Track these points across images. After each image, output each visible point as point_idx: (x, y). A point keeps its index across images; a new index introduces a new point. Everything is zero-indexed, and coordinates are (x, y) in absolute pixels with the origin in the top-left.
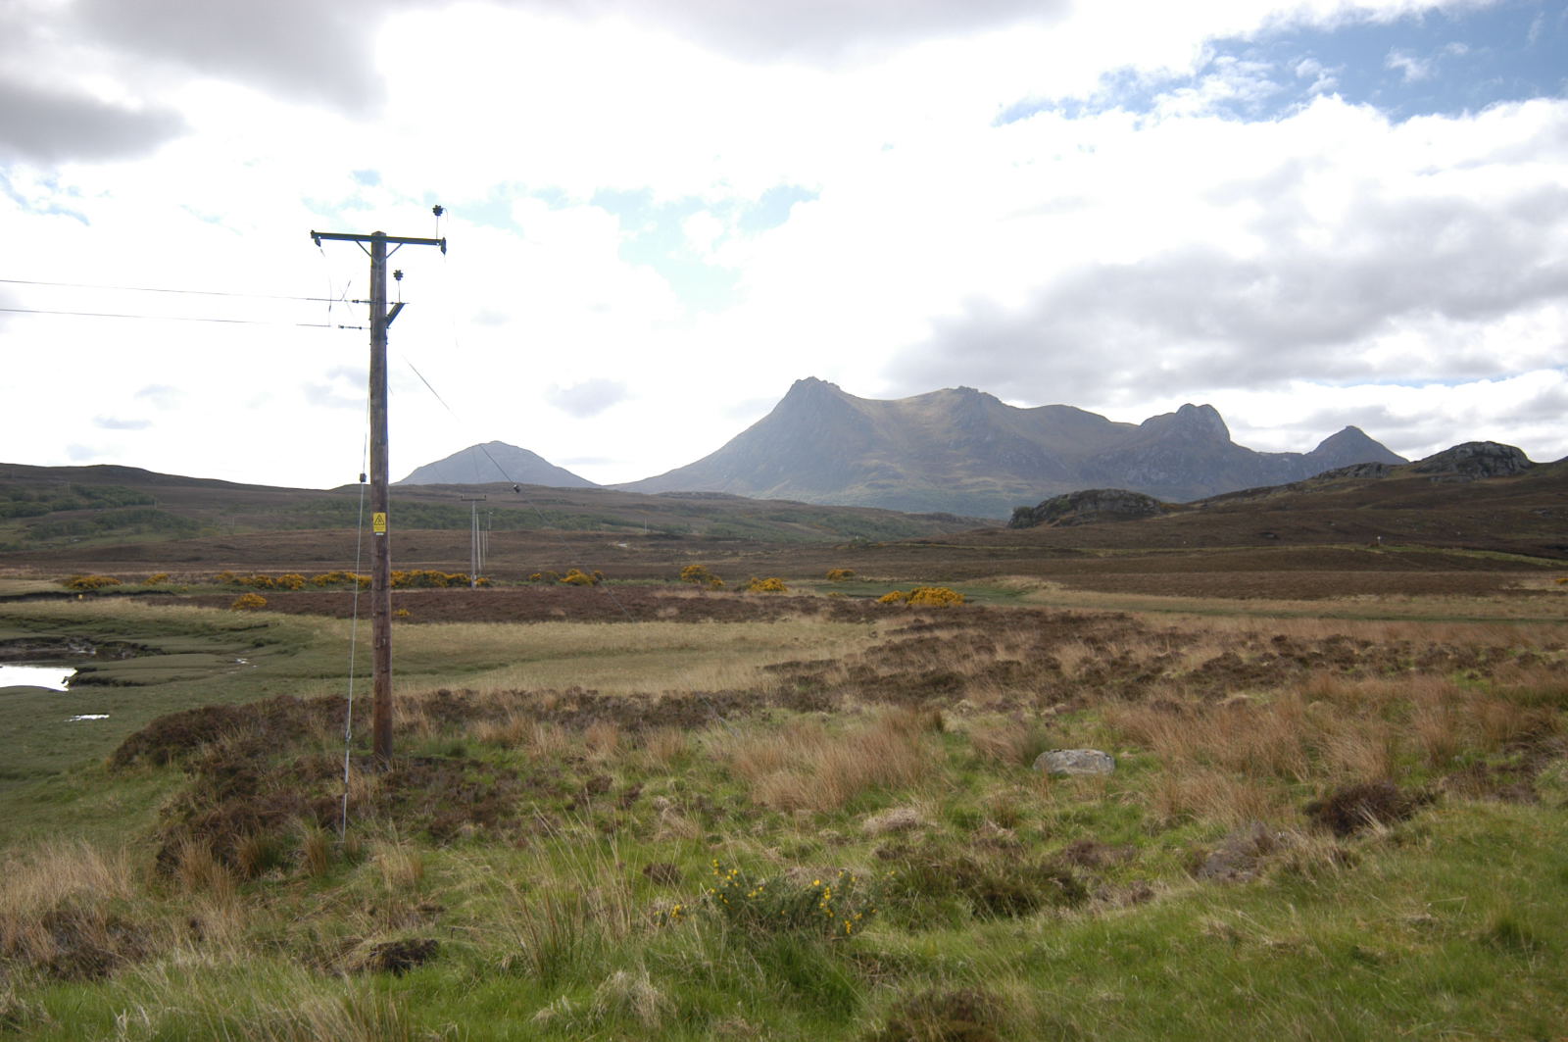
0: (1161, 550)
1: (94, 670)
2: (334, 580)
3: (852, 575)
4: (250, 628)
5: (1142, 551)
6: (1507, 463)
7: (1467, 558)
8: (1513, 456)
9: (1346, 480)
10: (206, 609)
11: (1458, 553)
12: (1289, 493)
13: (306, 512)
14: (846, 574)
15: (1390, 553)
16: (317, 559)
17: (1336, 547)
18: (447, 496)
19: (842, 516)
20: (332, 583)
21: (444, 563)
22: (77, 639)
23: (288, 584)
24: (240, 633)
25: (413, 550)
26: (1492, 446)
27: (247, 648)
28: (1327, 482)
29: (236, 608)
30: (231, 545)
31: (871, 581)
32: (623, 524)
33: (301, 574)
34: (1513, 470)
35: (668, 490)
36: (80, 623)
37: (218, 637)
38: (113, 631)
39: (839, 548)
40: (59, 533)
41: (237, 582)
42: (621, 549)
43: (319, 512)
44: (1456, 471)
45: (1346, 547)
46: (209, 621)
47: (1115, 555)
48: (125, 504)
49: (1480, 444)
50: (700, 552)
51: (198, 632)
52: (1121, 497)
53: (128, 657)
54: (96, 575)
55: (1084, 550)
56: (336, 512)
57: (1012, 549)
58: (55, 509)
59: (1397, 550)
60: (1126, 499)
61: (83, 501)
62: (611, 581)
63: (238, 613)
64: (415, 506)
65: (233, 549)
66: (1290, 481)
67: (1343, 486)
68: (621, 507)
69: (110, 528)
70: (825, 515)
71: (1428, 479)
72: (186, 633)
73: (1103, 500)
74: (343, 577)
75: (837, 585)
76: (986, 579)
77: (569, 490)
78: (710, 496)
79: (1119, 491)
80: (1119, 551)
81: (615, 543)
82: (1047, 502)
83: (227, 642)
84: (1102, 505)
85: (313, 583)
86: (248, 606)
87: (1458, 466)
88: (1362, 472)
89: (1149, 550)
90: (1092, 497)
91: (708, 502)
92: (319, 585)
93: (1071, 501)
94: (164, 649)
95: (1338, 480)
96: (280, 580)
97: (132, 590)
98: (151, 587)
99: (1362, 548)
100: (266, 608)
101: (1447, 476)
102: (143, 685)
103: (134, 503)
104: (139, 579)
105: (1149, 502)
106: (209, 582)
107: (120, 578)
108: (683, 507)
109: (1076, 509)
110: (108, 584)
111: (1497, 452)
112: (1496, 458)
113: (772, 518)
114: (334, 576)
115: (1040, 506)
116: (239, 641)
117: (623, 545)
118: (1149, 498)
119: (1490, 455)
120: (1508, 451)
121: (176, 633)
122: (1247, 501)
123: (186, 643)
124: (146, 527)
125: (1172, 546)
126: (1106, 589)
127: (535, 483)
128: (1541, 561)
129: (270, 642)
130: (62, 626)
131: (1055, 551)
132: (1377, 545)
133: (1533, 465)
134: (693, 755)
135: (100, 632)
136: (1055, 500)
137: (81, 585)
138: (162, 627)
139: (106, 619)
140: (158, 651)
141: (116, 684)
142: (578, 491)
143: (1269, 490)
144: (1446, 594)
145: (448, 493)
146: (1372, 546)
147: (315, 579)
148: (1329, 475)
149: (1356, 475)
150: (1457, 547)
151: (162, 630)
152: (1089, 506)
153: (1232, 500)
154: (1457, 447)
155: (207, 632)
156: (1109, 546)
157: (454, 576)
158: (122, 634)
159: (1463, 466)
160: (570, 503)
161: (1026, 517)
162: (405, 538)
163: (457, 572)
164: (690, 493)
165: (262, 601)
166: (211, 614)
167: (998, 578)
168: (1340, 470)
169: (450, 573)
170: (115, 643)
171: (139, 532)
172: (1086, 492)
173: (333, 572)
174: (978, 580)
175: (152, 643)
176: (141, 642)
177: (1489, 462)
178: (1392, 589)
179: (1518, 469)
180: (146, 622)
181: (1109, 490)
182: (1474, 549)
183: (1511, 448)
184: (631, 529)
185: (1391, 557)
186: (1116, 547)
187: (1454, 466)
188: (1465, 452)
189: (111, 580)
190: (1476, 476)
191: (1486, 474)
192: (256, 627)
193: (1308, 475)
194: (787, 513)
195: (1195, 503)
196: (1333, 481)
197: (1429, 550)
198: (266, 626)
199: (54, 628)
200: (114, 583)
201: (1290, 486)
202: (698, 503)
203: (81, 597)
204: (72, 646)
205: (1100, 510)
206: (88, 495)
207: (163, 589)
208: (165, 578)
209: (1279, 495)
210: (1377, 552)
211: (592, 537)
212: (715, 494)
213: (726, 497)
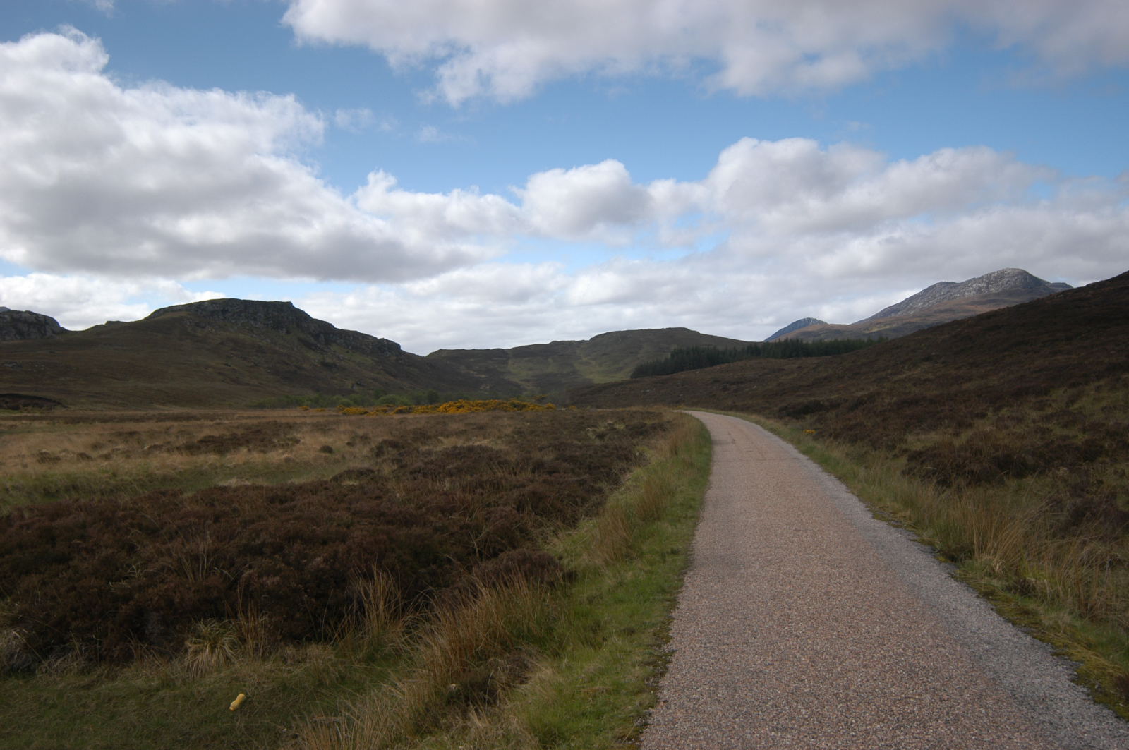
8: (46, 323)
26: (29, 315)
112: (30, 324)
120: (42, 319)
133: (64, 331)
177: (24, 328)
179: (49, 333)
183: (45, 317)
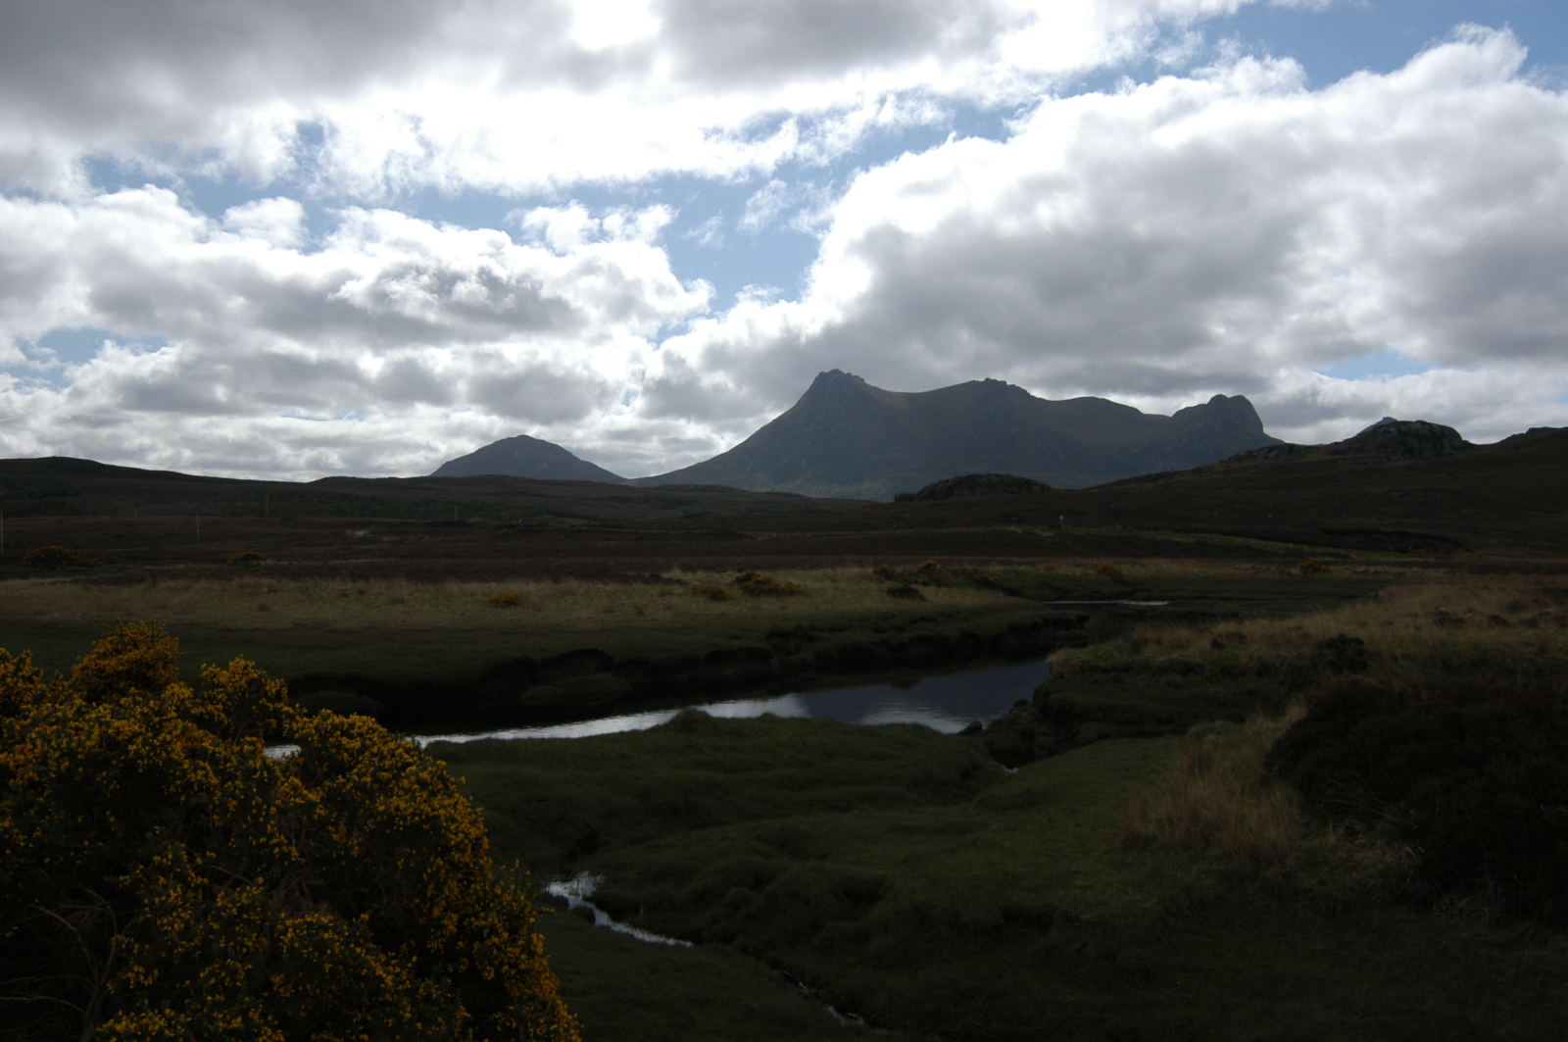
6: (1435, 443)
8: (1444, 436)
9: (1253, 462)
11: (1165, 536)
12: (1193, 477)
15: (1062, 535)
26: (1420, 426)
28: (1234, 465)
34: (1442, 451)
44: (1373, 453)
49: (1411, 423)
52: (1002, 482)
59: (1082, 532)
60: (1009, 484)
66: (1197, 465)
67: (1248, 469)
73: (982, 485)
79: (1000, 476)
82: (928, 487)
84: (980, 491)
87: (1378, 447)
88: (1272, 454)
90: (971, 482)
93: (950, 487)
95: (1245, 463)
99: (1032, 530)
109: (952, 494)
111: (1425, 431)
112: (1423, 438)
115: (921, 493)
118: (1036, 483)
119: (1416, 435)
120: (1438, 431)
132: (1058, 526)
133: (1468, 446)
136: (935, 486)
148: (1238, 458)
149: (1267, 458)
152: (966, 492)
153: (1134, 485)
154: (1380, 425)
159: (1382, 447)
161: (905, 502)
168: (1251, 452)
172: (968, 477)
177: (1415, 444)
179: (1448, 449)
181: (988, 475)
183: (1442, 428)
187: (1375, 447)
188: (1388, 432)
190: (1394, 457)
191: (1407, 455)
193: (1216, 459)
196: (1240, 464)
205: (978, 496)
206: (11, 487)
209: (1183, 479)
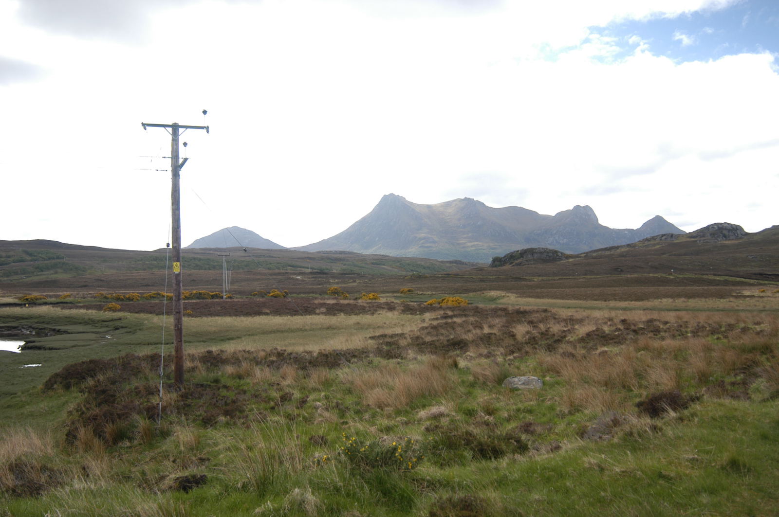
0: (565, 277)
1: (34, 342)
2: (154, 296)
3: (412, 291)
4: (112, 320)
5: (556, 278)
6: (735, 234)
7: (715, 280)
9: (656, 242)
10: (90, 311)
11: (711, 277)
12: (628, 249)
13: (141, 262)
14: (409, 291)
15: (678, 278)
16: (146, 286)
17: (651, 275)
18: (210, 254)
19: (407, 262)
20: (153, 297)
21: (209, 287)
22: (25, 327)
23: (131, 298)
24: (107, 323)
25: (193, 280)
27: (110, 330)
28: (646, 243)
29: (105, 311)
30: (103, 279)
31: (422, 294)
32: (300, 267)
33: (138, 293)
34: (738, 236)
35: (321, 250)
36: (27, 319)
37: (97, 325)
38: (43, 322)
39: (406, 278)
40: (16, 273)
41: (105, 297)
42: (297, 280)
43: (147, 262)
44: (710, 237)
45: (656, 275)
46: (92, 317)
47: (543, 280)
48: (49, 259)
49: (721, 224)
50: (336, 280)
51: (86, 322)
52: (545, 251)
53: (51, 335)
54: (35, 294)
55: (527, 278)
56: (155, 262)
57: (491, 277)
58: (14, 262)
59: (681, 276)
60: (548, 253)
61: (28, 258)
62: (293, 295)
63: (106, 313)
64: (194, 259)
65: (104, 281)
66: (628, 243)
67: (654, 245)
68: (299, 258)
69: (42, 271)
70: (399, 262)
71: (696, 241)
72: (80, 323)
73: (536, 253)
74: (159, 294)
75: (405, 296)
76: (479, 293)
77: (272, 250)
78: (341, 253)
79: (544, 249)
80: (545, 278)
81: (294, 276)
82: (509, 254)
83: (101, 327)
84: (536, 256)
85: (144, 297)
86: (111, 309)
87: (711, 234)
88: (664, 238)
89: (559, 277)
90: (531, 251)
91: (341, 256)
92: (147, 298)
93: (520, 254)
94: (69, 331)
95: (652, 242)
96: (127, 296)
97: (52, 302)
98: (63, 300)
99: (664, 275)
100: (120, 310)
101: (705, 240)
102: (59, 349)
103: (54, 259)
104: (57, 296)
105: (559, 254)
106: (91, 297)
107: (47, 296)
108: (328, 258)
109: (523, 257)
110: (41, 299)
111: (729, 227)
113: (373, 264)
114: (155, 294)
115: (505, 256)
116: (107, 327)
117: (299, 277)
118: (559, 252)
119: (726, 229)
121: (75, 323)
122: (608, 253)
123: (80, 328)
124: (59, 270)
125: (570, 275)
126: (538, 297)
127: (254, 247)
128: (752, 281)
129: (122, 327)
130: (18, 320)
131: (512, 278)
132: (671, 274)
134: (334, 381)
135: (37, 323)
136: (512, 253)
137: (27, 299)
138: (68, 320)
139: (40, 316)
140: (66, 332)
141: (45, 349)
142: (276, 251)
143: (618, 247)
144: (706, 297)
145: (211, 252)
146: (669, 275)
147: (145, 295)
148: (647, 240)
149: (661, 240)
150: (710, 274)
151: (68, 322)
152: (530, 256)
153: (600, 252)
154: (710, 225)
155: (91, 323)
156: (539, 276)
157: (214, 293)
158: (48, 324)
159: (713, 235)
160: (272, 257)
161: (498, 261)
162: (190, 275)
163: (215, 291)
164: (332, 251)
165: (119, 307)
166: (92, 313)
167: (485, 292)
168: (653, 237)
169: (213, 292)
170: (45, 328)
171: (56, 273)
172: (528, 249)
173: (154, 292)
174: (475, 293)
175: (63, 328)
176: (58, 328)
178: (679, 296)
180: (60, 318)
181: (539, 248)
182: (719, 275)
184: (303, 269)
185: (678, 280)
186: (543, 276)
187: (708, 234)
188: (714, 228)
189: (42, 297)
190: (719, 240)
191: (724, 239)
192: (115, 320)
193: (637, 240)
194: (380, 261)
195: (581, 254)
196: (649, 243)
197: (697, 276)
198: (120, 319)
199: (13, 321)
200: (44, 299)
201: (628, 245)
202: (336, 256)
203: (27, 305)
204: (23, 330)
205: (535, 258)
206: (31, 255)
207: (68, 301)
208: (69, 296)
209: (623, 250)
210: (672, 277)
211: (283, 273)
212: (344, 252)
213: (349, 253)
